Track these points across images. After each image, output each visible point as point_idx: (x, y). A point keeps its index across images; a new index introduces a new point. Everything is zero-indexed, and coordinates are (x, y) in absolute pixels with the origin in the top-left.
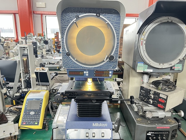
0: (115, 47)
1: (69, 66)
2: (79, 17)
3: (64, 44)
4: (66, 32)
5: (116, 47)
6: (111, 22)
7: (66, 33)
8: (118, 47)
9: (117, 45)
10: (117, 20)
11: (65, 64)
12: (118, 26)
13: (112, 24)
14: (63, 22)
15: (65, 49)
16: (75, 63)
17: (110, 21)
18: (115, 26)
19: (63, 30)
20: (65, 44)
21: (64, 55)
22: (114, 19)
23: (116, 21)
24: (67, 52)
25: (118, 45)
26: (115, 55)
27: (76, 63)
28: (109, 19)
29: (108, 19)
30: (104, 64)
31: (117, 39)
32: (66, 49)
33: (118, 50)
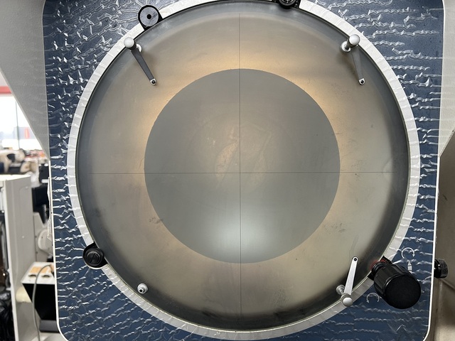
0: (410, 205)
1: (103, 331)
2: (160, 19)
3: (66, 193)
4: (78, 116)
5: (419, 201)
6: (379, 38)
7: (76, 126)
8: (430, 203)
9: (422, 191)
10: (419, 25)
11: (75, 318)
12: (424, 63)
13: (384, 51)
14: (58, 53)
15: (72, 223)
16: (139, 312)
17: (368, 32)
18: (409, 61)
19: (57, 104)
20: (74, 195)
21: (68, 262)
22: (399, 18)
23: (411, 30)
24: (89, 241)
25: (432, 191)
26: (408, 255)
27: (146, 315)
28: (365, 21)
29: (354, 23)
30: (337, 317)
31: (424, 149)
32: (82, 225)
33: (431, 226)
